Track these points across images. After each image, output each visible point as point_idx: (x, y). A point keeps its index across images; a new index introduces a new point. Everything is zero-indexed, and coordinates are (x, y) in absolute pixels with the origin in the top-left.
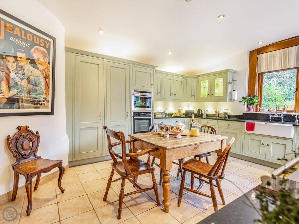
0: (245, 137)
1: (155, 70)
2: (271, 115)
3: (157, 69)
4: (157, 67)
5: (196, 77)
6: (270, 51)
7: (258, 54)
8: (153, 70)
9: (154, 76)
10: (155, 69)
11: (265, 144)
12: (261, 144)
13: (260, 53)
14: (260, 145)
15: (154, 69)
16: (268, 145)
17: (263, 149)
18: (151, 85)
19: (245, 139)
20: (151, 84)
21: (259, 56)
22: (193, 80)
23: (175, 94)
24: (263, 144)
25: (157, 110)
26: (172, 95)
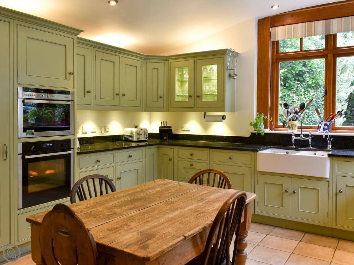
0: (258, 180)
1: (78, 38)
2: (294, 137)
3: (81, 36)
4: (82, 31)
5: (167, 59)
6: (289, 23)
7: (272, 26)
8: (74, 39)
9: (75, 53)
10: (78, 36)
11: (290, 192)
12: (284, 191)
13: (273, 25)
14: (282, 193)
15: (75, 37)
16: (294, 192)
17: (287, 200)
18: (68, 75)
19: (258, 184)
20: (68, 71)
21: (272, 30)
22: (159, 65)
23: (123, 95)
24: (286, 191)
25: (84, 132)
26: (117, 98)
